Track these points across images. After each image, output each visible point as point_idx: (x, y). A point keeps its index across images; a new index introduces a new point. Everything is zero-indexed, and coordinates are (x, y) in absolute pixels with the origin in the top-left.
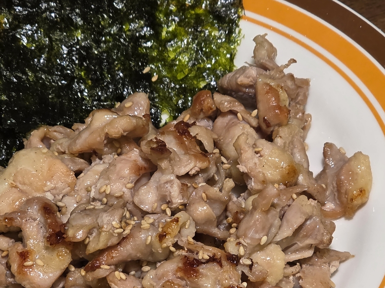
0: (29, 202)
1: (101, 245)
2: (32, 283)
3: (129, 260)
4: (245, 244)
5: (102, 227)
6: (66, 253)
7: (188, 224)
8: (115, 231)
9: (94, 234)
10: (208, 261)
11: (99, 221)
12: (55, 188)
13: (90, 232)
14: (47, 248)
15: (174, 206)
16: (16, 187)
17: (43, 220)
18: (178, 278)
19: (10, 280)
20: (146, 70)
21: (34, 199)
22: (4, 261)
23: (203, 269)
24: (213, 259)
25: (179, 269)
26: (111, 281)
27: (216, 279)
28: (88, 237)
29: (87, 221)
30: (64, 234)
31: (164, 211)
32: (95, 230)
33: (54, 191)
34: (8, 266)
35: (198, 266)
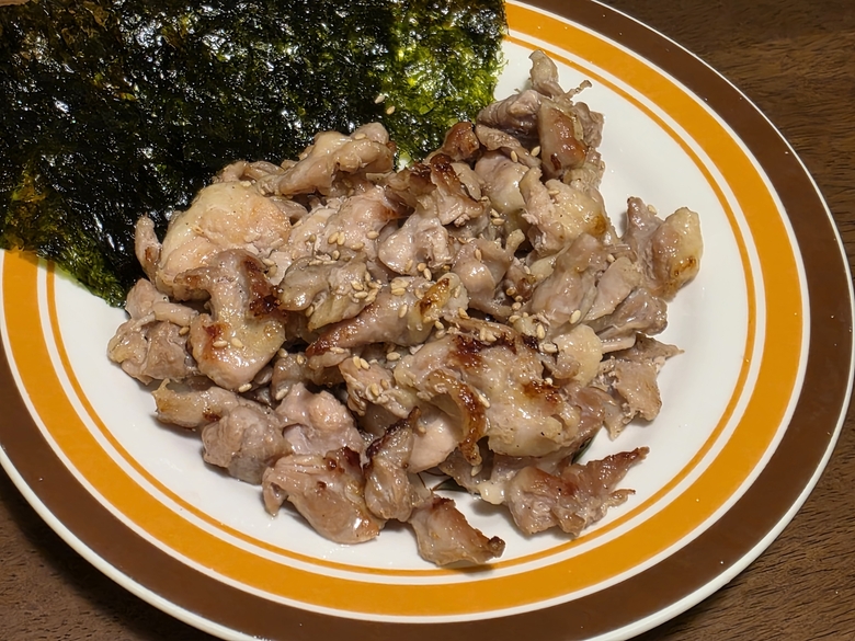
0: (222, 255)
1: (333, 317)
2: (224, 374)
3: (372, 341)
4: (546, 322)
5: (337, 288)
6: (278, 328)
7: (458, 290)
8: (356, 295)
9: (322, 301)
10: (494, 344)
11: (332, 280)
12: (260, 238)
13: (315, 298)
14: (248, 321)
15: (438, 265)
16: (203, 235)
17: (243, 282)
18: (450, 367)
19: (191, 368)
20: (380, 98)
21: (230, 251)
22: (182, 342)
23: (488, 356)
24: (501, 342)
25: (452, 354)
26: (346, 371)
27: (507, 371)
28: (311, 305)
29: (313, 280)
30: (276, 299)
31: (421, 274)
32: (324, 294)
33: (260, 243)
34: (189, 349)
35: (480, 350)
